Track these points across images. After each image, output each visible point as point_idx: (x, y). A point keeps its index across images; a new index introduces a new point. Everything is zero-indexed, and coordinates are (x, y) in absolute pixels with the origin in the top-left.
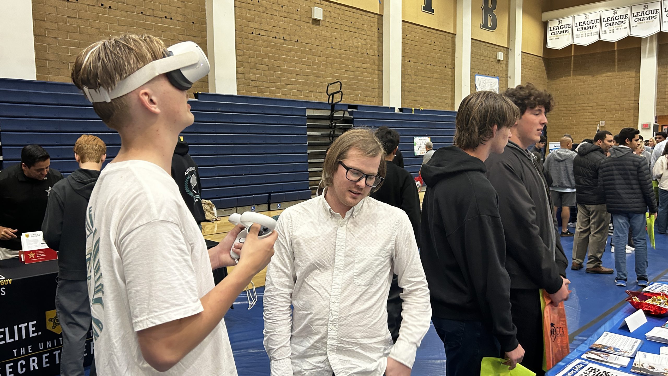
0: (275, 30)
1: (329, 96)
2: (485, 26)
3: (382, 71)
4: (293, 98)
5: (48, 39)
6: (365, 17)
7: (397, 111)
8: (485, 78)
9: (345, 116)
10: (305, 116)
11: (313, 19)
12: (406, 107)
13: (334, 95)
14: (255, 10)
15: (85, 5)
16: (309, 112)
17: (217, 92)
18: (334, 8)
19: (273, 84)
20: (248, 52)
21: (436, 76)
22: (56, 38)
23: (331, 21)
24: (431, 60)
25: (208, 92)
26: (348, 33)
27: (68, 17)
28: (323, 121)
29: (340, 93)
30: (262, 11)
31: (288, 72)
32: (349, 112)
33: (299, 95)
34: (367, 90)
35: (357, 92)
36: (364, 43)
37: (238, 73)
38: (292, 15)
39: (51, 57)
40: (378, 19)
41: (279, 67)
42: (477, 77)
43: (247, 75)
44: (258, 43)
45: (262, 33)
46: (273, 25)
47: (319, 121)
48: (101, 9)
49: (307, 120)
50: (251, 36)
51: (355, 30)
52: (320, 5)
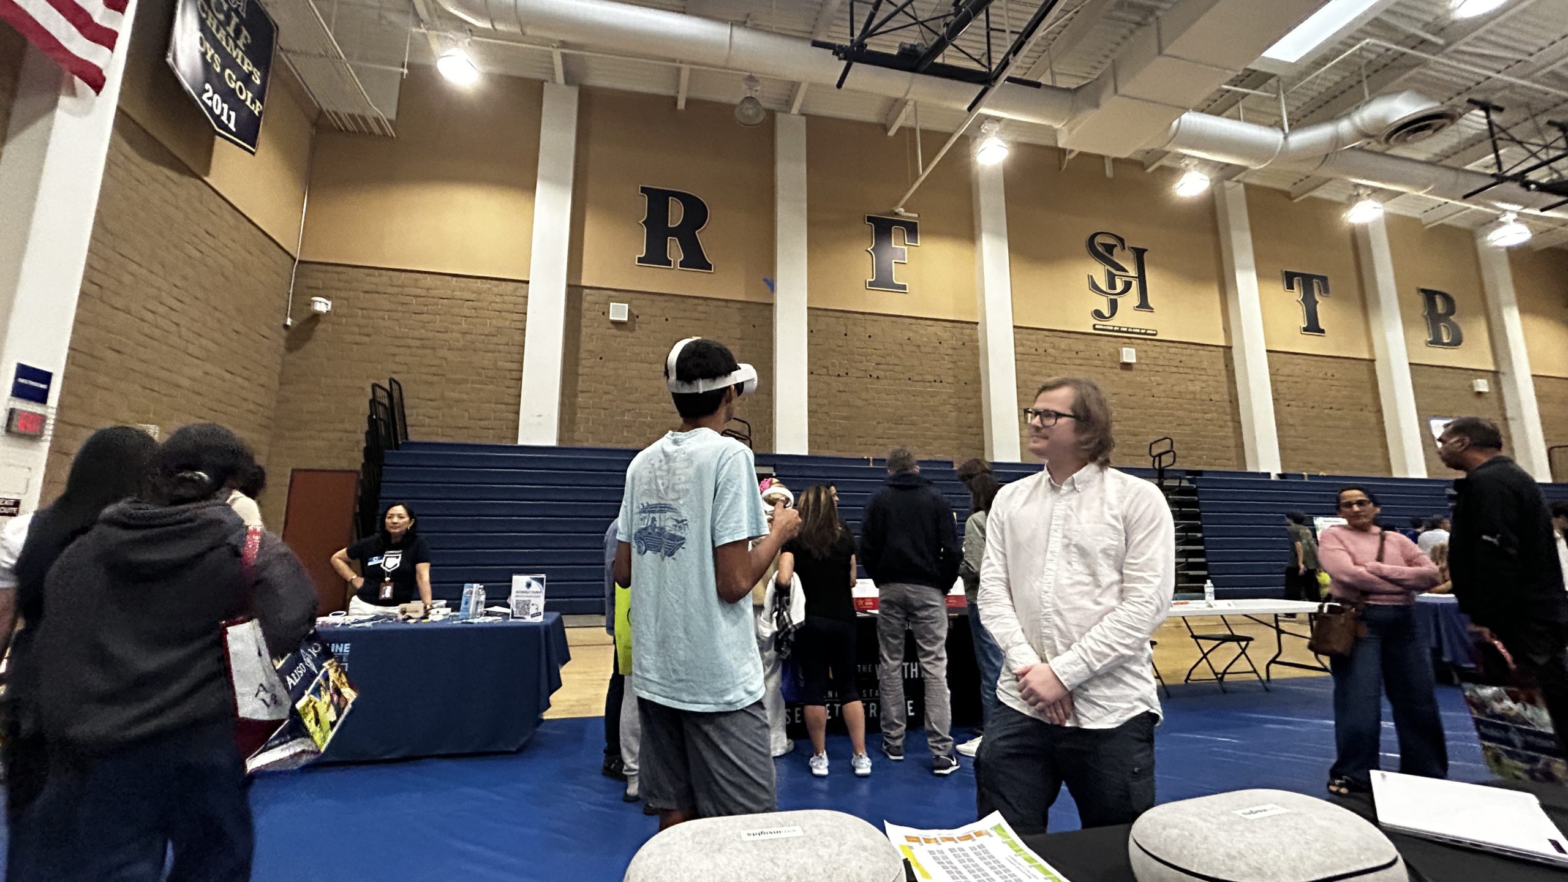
1: (1154, 457)
2: (1436, 341)
3: (1239, 422)
5: (820, 414)
6: (1202, 352)
7: (1274, 478)
9: (1182, 485)
11: (1121, 363)
12: (1291, 471)
13: (1163, 457)
14: (1041, 361)
15: (855, 378)
18: (1152, 347)
21: (1344, 424)
23: (1148, 362)
24: (1330, 401)
26: (1177, 376)
27: (838, 391)
29: (1172, 453)
30: (1050, 362)
32: (1188, 479)
34: (1217, 450)
35: (1200, 452)
36: (1203, 385)
38: (1090, 361)
40: (1225, 353)
42: (1433, 422)
48: (869, 380)
51: (1190, 371)
52: (1130, 345)
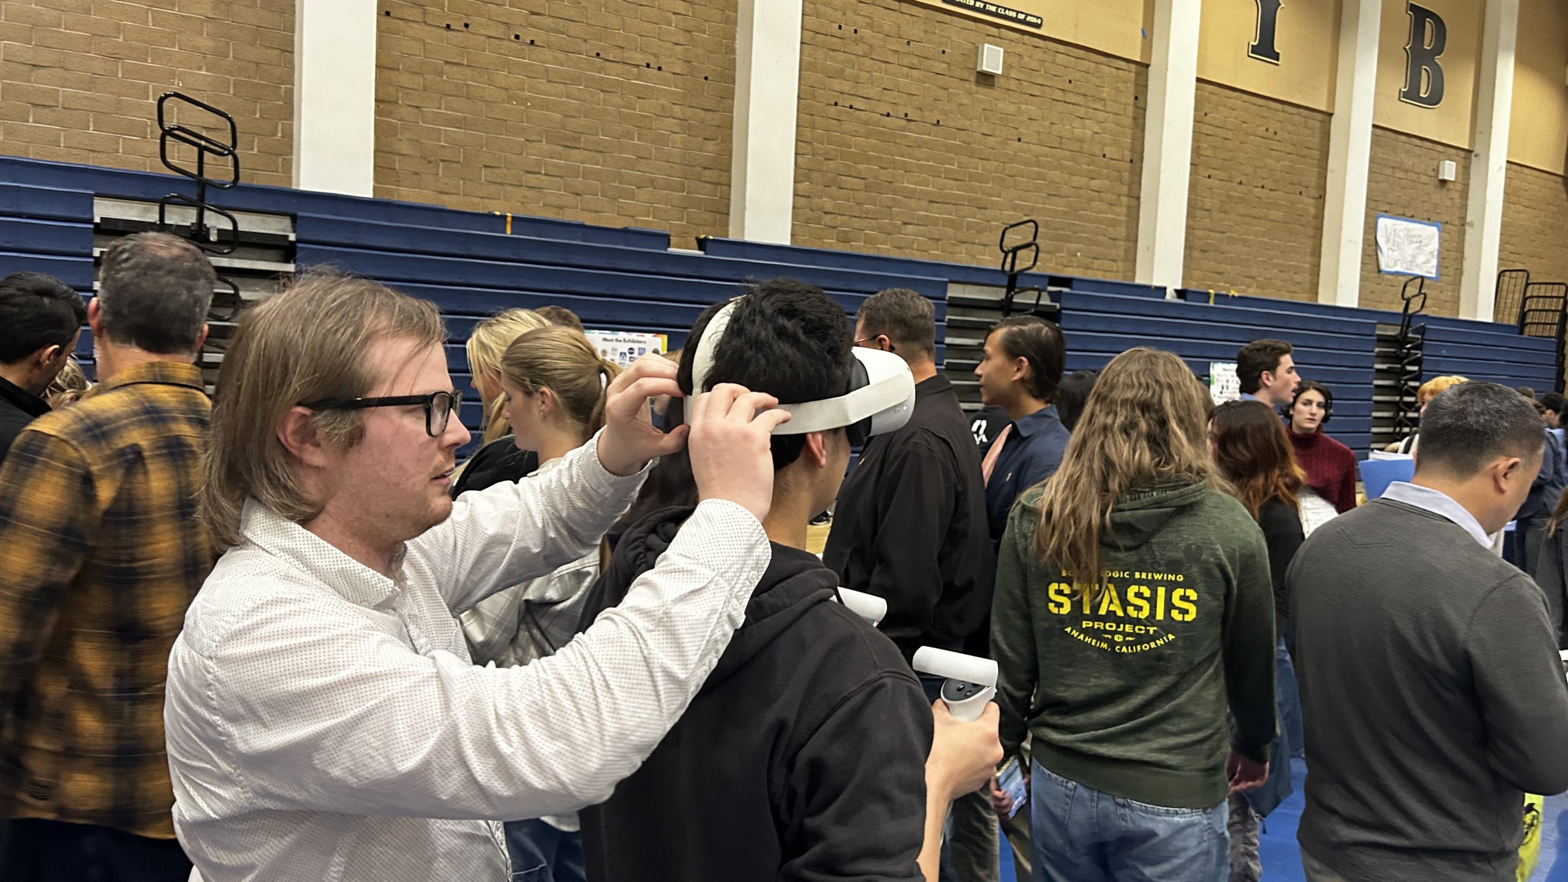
0: (888, 96)
1: (1006, 254)
2: (1411, 95)
3: (1138, 198)
4: (917, 257)
5: (402, 110)
6: (1106, 69)
7: (1170, 296)
8: (1402, 225)
9: (1041, 302)
10: (944, 299)
11: (978, 72)
12: (1193, 287)
13: (1020, 253)
14: (846, 50)
15: (483, 38)
16: (955, 291)
17: (749, 238)
18: (1031, 48)
19: (873, 222)
20: (821, 148)
21: (1275, 214)
22: (418, 107)
23: (1022, 77)
24: (1264, 175)
25: (727, 236)
26: (1061, 107)
27: (446, 62)
28: (984, 313)
29: (1034, 247)
30: (861, 54)
31: (910, 195)
32: (1050, 293)
33: (933, 249)
34: (1098, 244)
35: (1073, 246)
36: (1097, 129)
37: (795, 195)
38: (928, 62)
39: (405, 148)
40: (1137, 74)
41: (891, 182)
42: (1383, 222)
43: (816, 200)
44: (848, 127)
45: (859, 103)
46: (883, 86)
47: (976, 312)
48: (514, 45)
49: (949, 310)
50: (832, 110)
51: (1079, 99)
52: (997, 40)
